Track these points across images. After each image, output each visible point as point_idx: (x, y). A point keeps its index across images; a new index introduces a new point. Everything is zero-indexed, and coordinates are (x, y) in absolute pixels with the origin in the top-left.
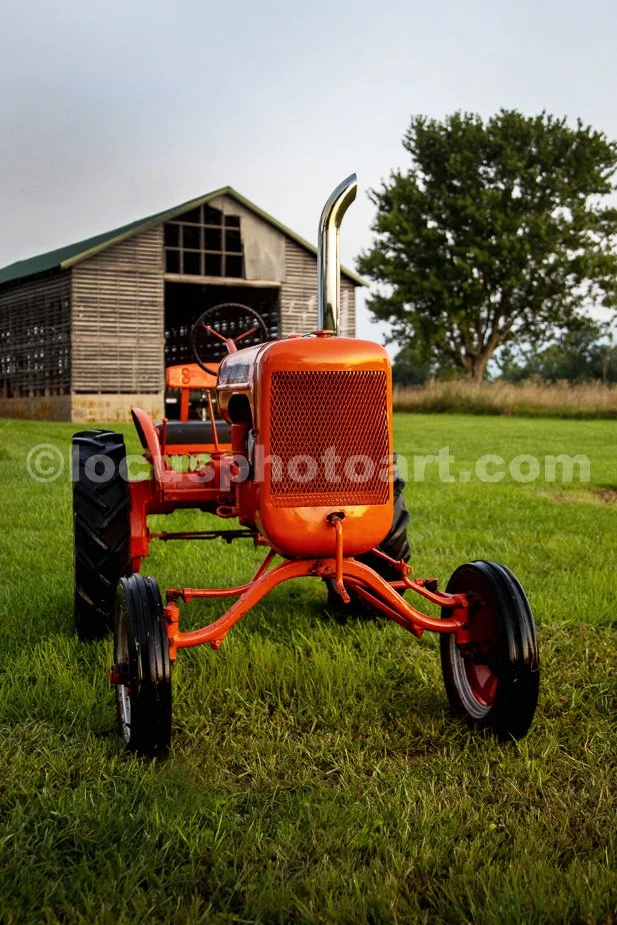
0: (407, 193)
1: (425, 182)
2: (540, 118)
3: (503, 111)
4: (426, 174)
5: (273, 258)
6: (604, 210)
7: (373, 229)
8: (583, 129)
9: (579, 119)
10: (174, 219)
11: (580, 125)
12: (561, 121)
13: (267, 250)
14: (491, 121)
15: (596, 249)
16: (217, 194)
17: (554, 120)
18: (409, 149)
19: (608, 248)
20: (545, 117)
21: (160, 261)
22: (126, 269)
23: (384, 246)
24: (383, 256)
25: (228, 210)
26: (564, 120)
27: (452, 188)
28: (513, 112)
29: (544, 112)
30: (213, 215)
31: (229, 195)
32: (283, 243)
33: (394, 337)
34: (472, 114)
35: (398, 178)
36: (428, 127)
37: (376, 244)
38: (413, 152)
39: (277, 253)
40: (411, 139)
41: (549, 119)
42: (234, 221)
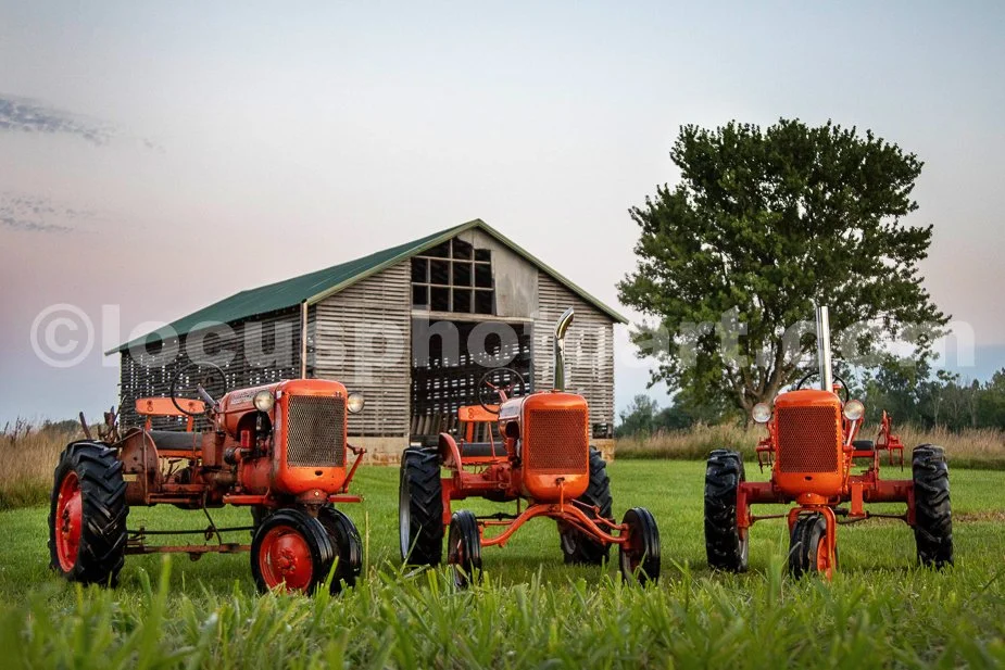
0: (676, 212)
1: (696, 200)
2: (826, 130)
3: (783, 122)
4: (699, 190)
5: (525, 292)
7: (638, 253)
8: (874, 141)
9: (869, 132)
10: (422, 254)
11: (870, 138)
12: (849, 132)
13: (518, 284)
14: (769, 131)
16: (467, 227)
17: (842, 131)
18: (678, 163)
20: (831, 127)
21: (408, 296)
22: (372, 306)
23: (650, 271)
24: (651, 282)
25: (478, 243)
26: (853, 132)
27: (726, 205)
28: (794, 122)
29: (829, 124)
30: (463, 249)
31: (479, 228)
32: (536, 277)
33: (663, 375)
34: (747, 125)
35: (665, 195)
36: (699, 138)
37: (641, 269)
38: (682, 166)
39: (530, 288)
40: (681, 152)
41: (836, 131)
42: (484, 255)
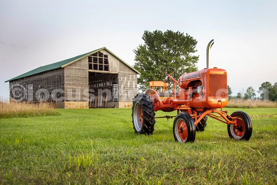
0: (144, 51)
1: (148, 48)
2: (177, 33)
3: (168, 31)
4: (148, 46)
5: (116, 66)
6: (193, 56)
7: (135, 60)
8: (188, 36)
9: (187, 34)
10: (91, 55)
11: (187, 35)
12: (182, 33)
13: (114, 64)
14: (165, 33)
15: (191, 66)
16: (102, 49)
17: (180, 33)
18: (144, 39)
19: (194, 66)
20: (178, 32)
21: (88, 66)
22: (78, 68)
23: (138, 64)
24: (138, 67)
25: (105, 53)
26: (183, 34)
27: (155, 50)
28: (170, 31)
29: (178, 31)
30: (101, 54)
31: (105, 49)
32: (119, 62)
33: (141, 88)
34: (160, 31)
35: (141, 47)
36: (149, 34)
37: (135, 64)
38: (145, 40)
39: (117, 65)
40: (144, 37)
41: (179, 33)
42: (106, 56)
